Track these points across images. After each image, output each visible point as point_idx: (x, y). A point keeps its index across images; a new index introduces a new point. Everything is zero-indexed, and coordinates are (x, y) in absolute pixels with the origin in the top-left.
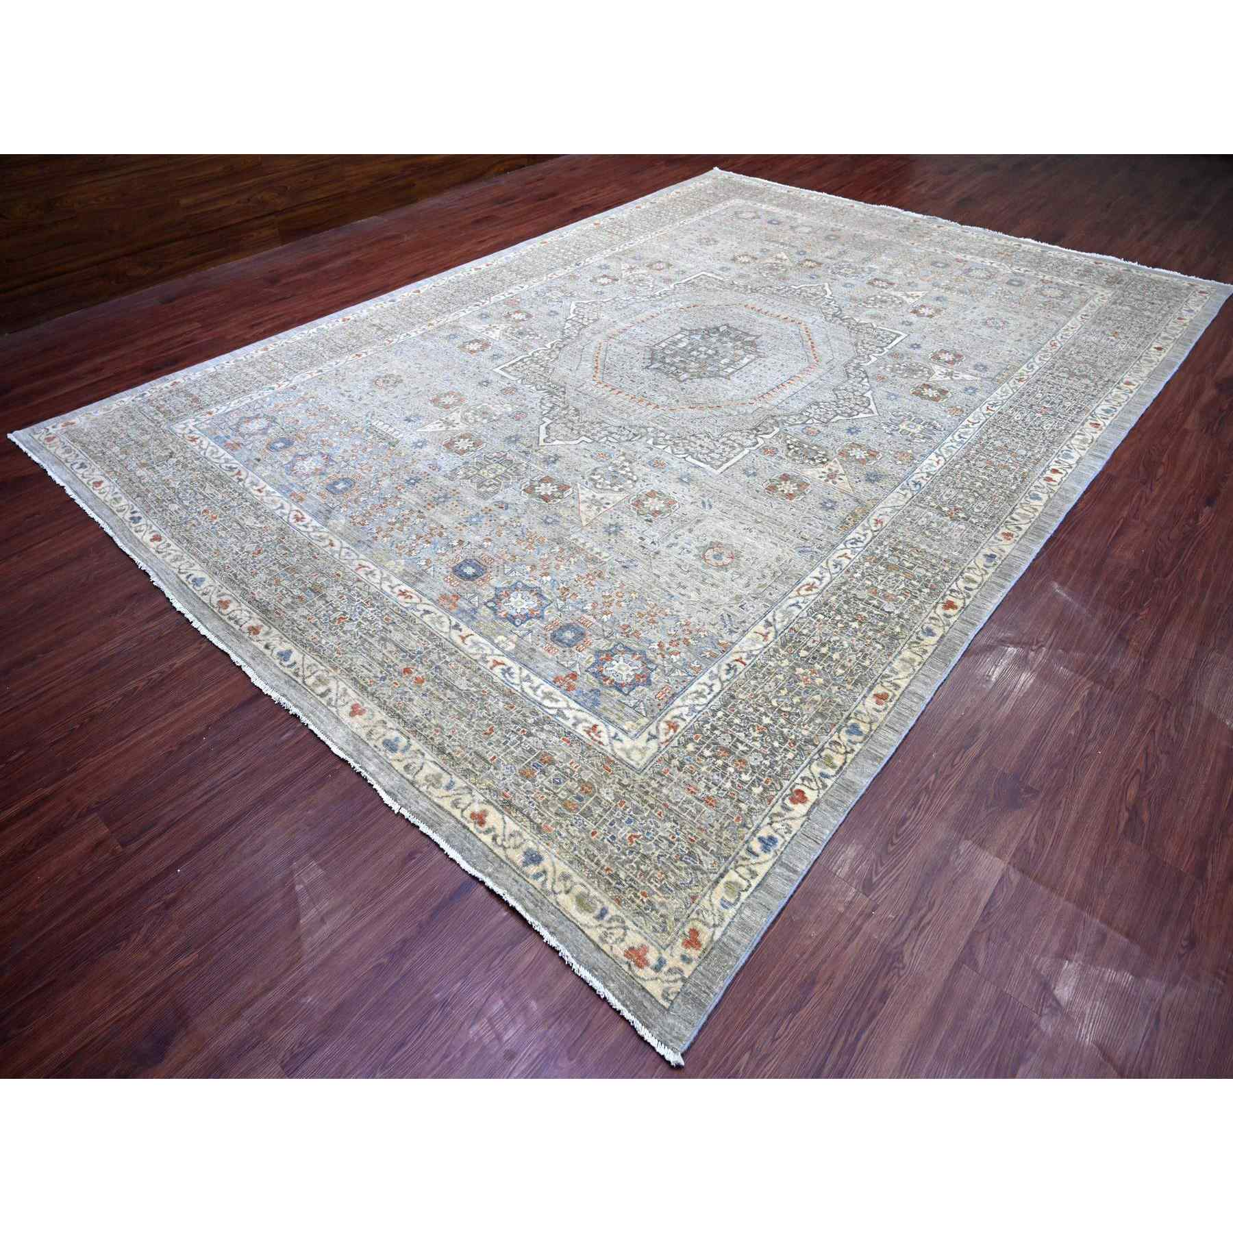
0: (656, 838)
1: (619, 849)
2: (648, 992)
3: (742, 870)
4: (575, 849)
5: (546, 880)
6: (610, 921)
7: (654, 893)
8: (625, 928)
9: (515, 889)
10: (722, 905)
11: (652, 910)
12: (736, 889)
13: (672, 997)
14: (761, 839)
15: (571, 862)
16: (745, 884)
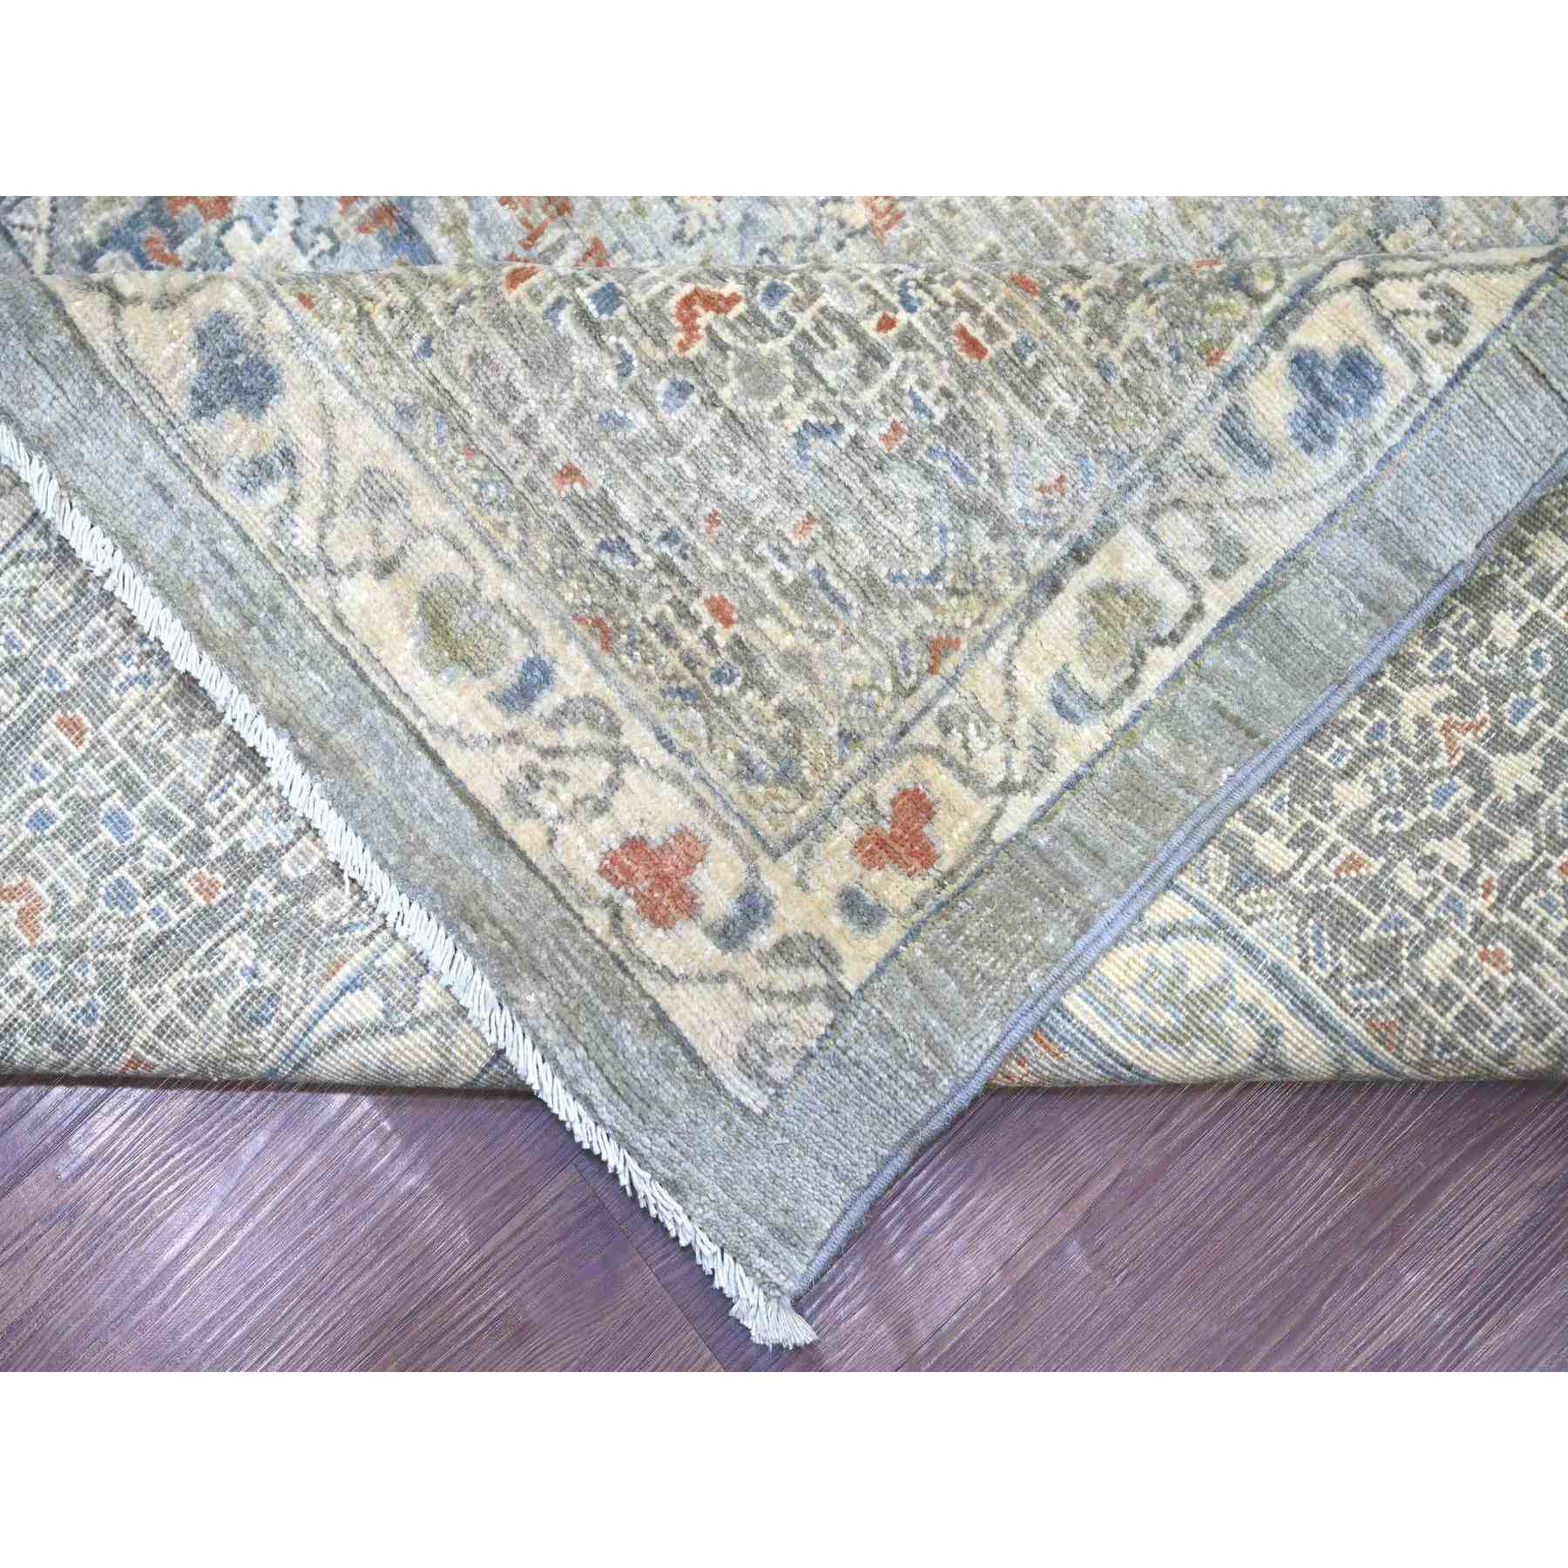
0: (804, 321)
1: (624, 369)
2: (680, 1040)
3: (1180, 530)
4: (426, 350)
5: (294, 499)
6: (555, 722)
7: (765, 608)
8: (620, 757)
9: (154, 543)
10: (1058, 704)
11: (748, 684)
12: (1133, 629)
13: (780, 1071)
14: (1305, 366)
15: (406, 413)
16: (1177, 598)
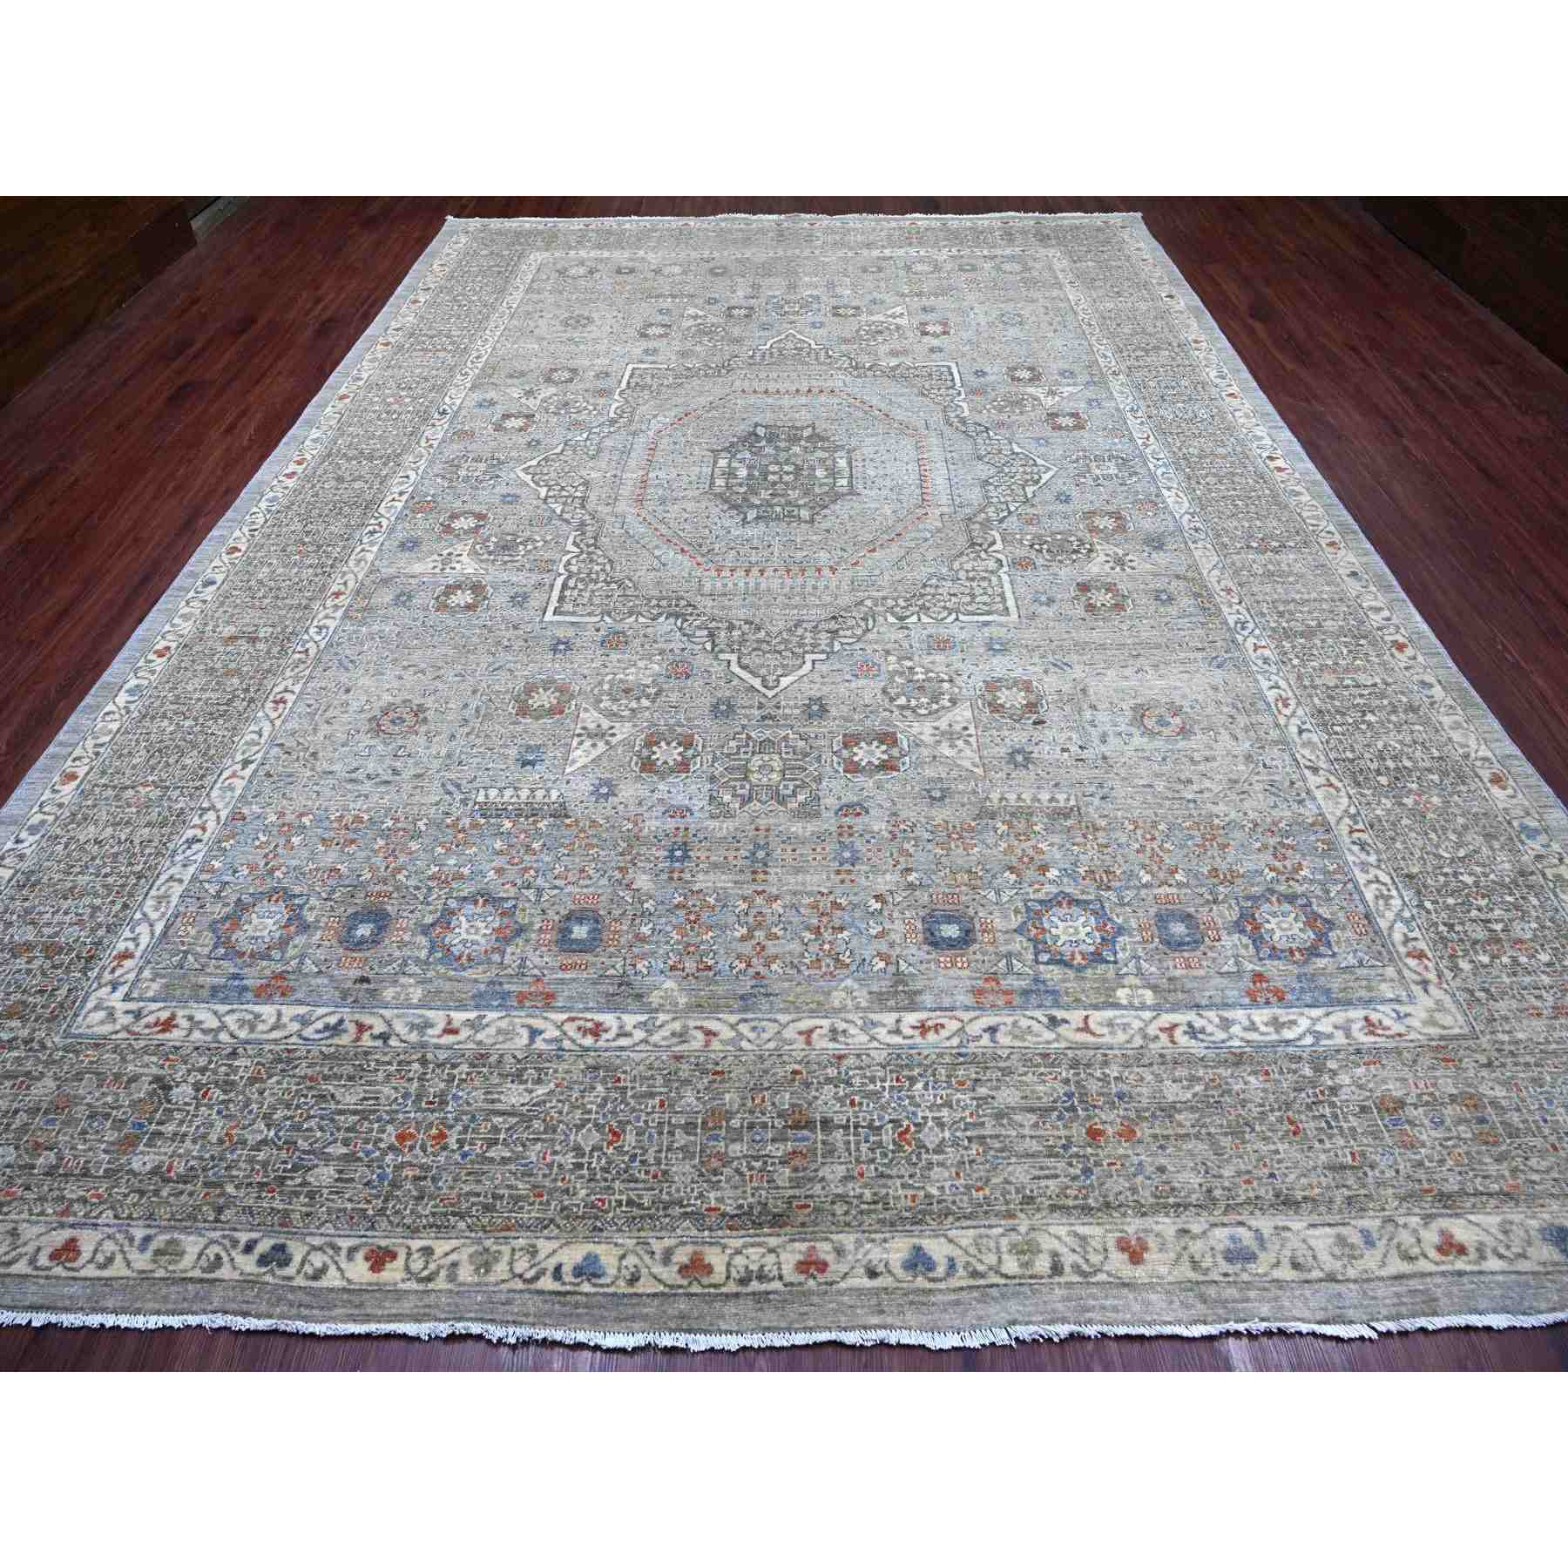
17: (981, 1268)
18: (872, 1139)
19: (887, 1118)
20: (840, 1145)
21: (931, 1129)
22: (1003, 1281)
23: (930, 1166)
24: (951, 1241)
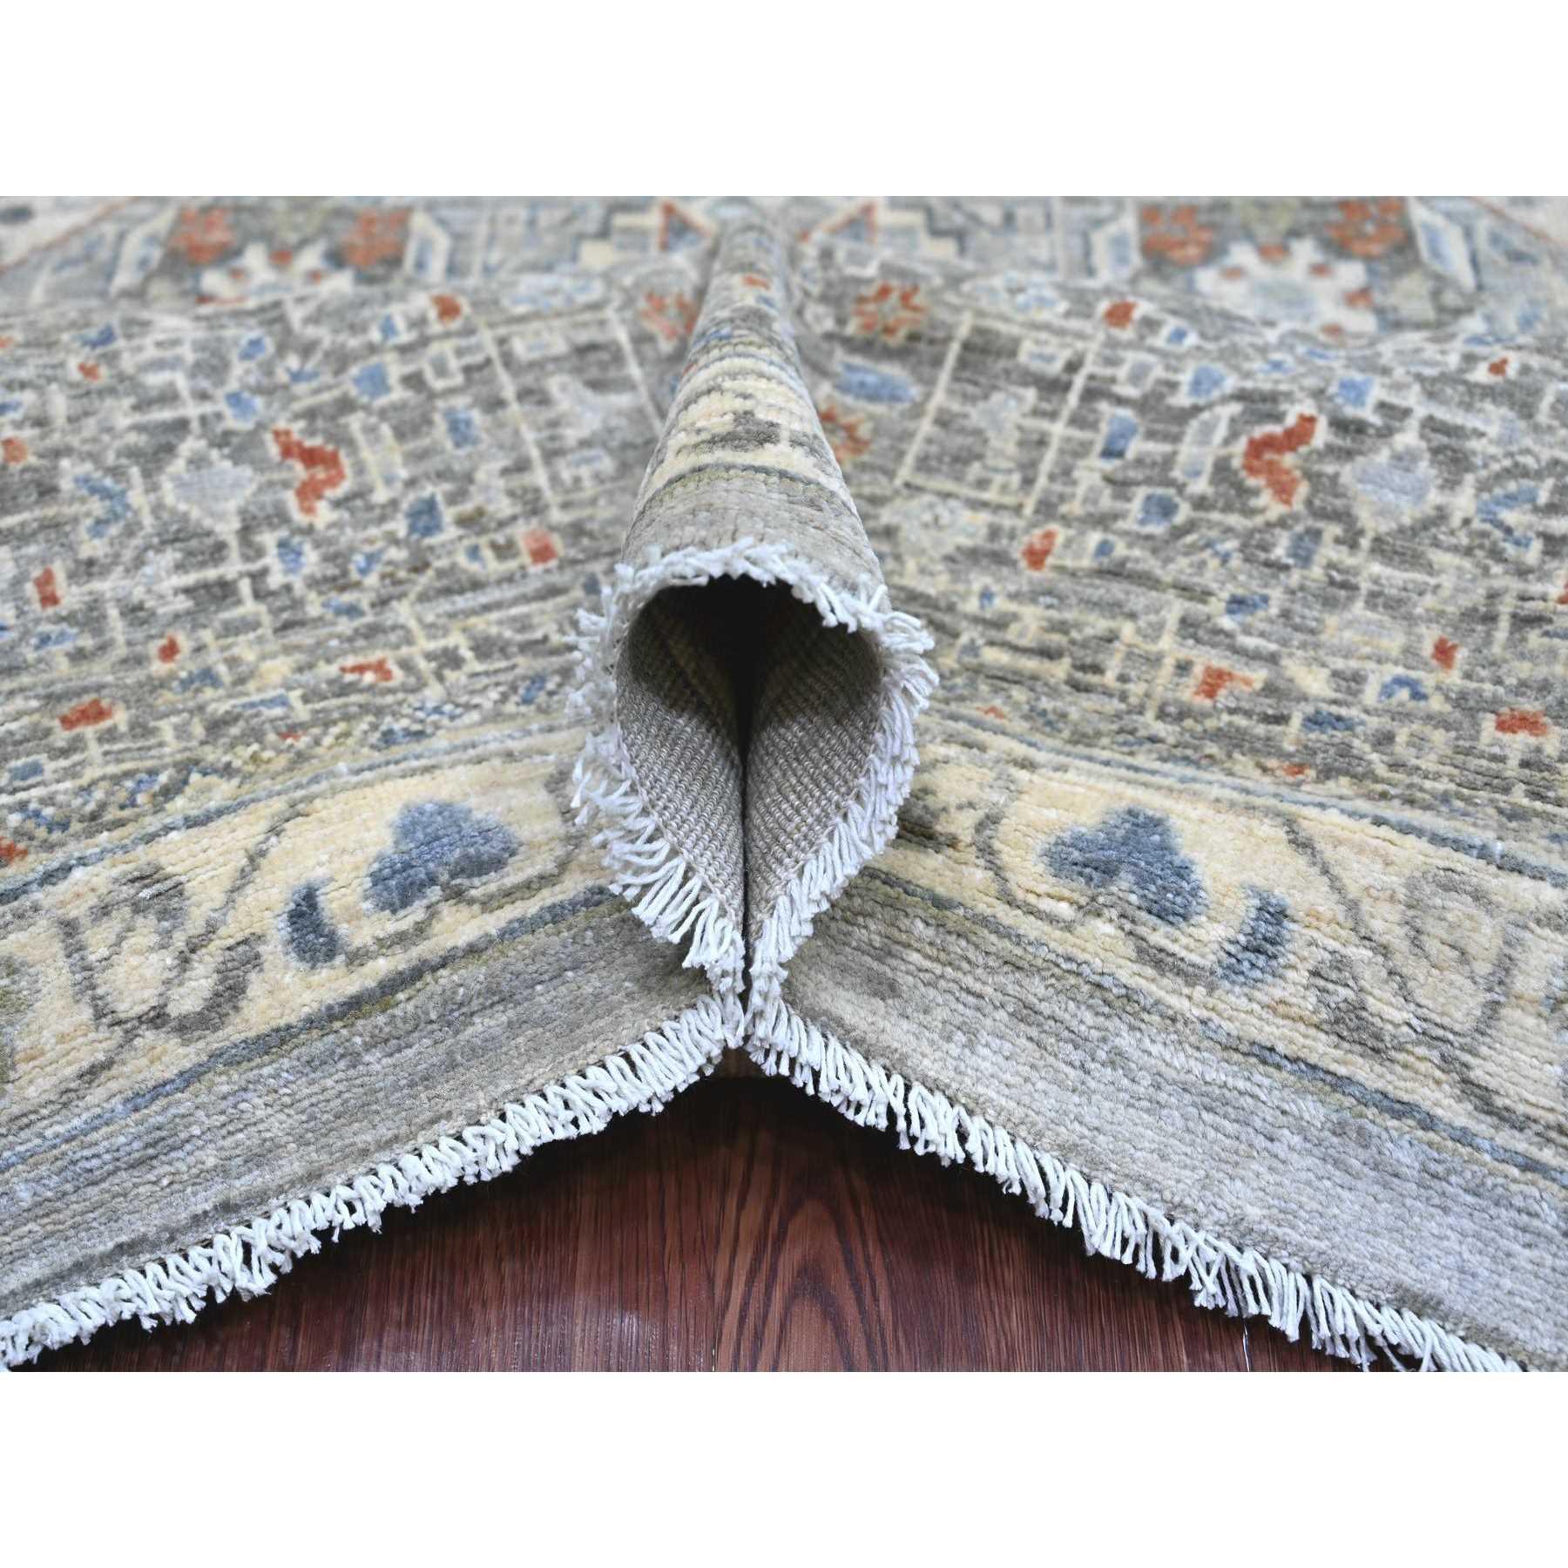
17: (1387, 1008)
18: (1136, 447)
19: (1231, 383)
20: (1004, 446)
21: (1403, 460)
22: (1456, 1112)
23: (1340, 588)
24: (1302, 844)
